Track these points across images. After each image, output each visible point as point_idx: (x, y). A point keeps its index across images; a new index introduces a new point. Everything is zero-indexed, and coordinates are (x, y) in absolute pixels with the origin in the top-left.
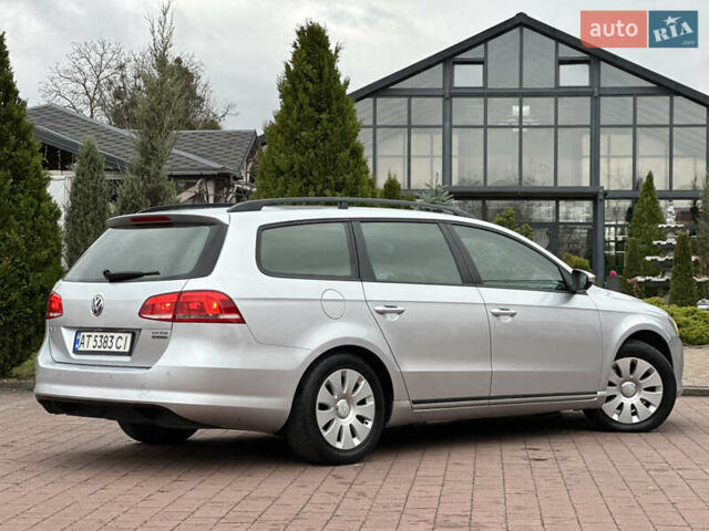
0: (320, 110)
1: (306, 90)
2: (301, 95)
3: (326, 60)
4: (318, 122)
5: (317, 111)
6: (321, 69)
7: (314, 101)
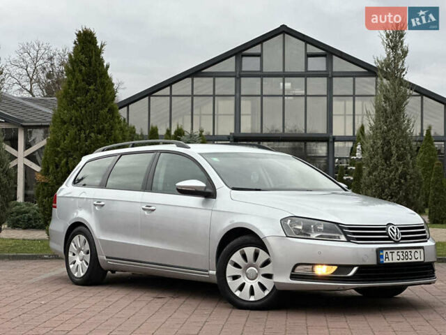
0: (89, 84)
1: (80, 71)
2: (78, 74)
3: (94, 52)
4: (88, 91)
6: (91, 58)
7: (86, 78)
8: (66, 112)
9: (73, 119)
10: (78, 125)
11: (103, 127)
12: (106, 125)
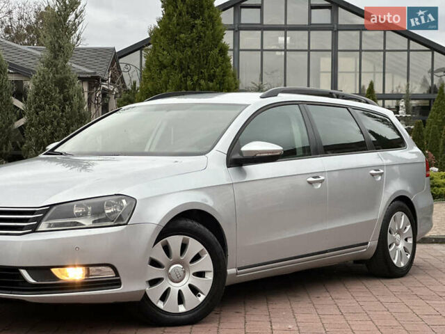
0: (195, 17)
4: (194, 26)
5: (192, 17)
7: (190, 10)
8: (165, 53)
9: (176, 61)
11: (215, 72)
12: (218, 70)
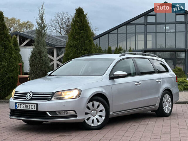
0: (81, 30)
1: (77, 25)
3: (83, 17)
5: (80, 30)
6: (81, 19)
7: (79, 28)
9: (75, 45)
10: (76, 47)
11: (87, 48)
